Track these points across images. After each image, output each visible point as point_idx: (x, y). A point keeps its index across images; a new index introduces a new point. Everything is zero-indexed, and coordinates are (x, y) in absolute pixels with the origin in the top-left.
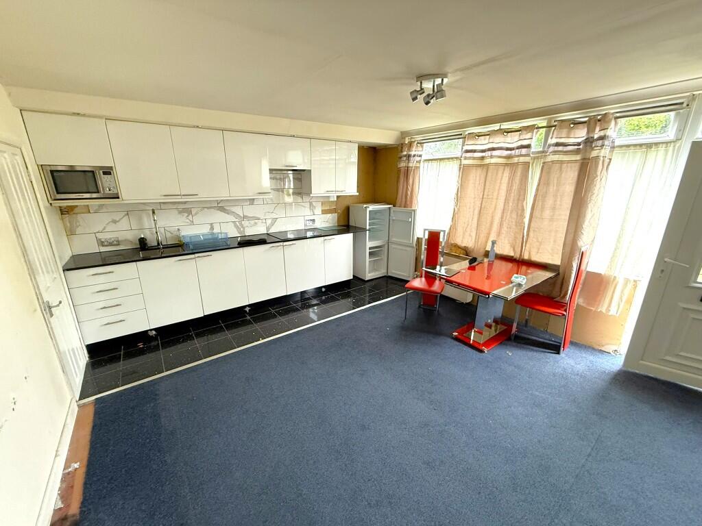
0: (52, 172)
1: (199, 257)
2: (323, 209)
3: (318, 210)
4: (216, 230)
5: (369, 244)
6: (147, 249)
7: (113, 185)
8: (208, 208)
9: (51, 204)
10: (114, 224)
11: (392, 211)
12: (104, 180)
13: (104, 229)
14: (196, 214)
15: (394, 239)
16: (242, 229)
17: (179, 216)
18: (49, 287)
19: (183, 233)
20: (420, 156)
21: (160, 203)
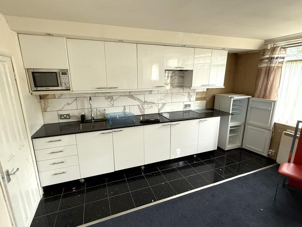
0: (33, 73)
1: (114, 131)
2: (197, 97)
3: (193, 98)
4: (127, 111)
5: (231, 124)
6: (86, 122)
7: (67, 81)
8: (123, 96)
9: (32, 93)
10: (68, 106)
11: (251, 100)
12: (62, 78)
13: (62, 108)
14: (116, 100)
15: (251, 122)
16: (143, 110)
17: (106, 101)
18: (14, 155)
19: (107, 112)
20: (283, 58)
21: (95, 93)
